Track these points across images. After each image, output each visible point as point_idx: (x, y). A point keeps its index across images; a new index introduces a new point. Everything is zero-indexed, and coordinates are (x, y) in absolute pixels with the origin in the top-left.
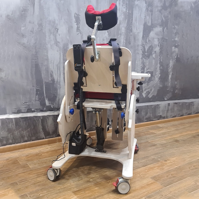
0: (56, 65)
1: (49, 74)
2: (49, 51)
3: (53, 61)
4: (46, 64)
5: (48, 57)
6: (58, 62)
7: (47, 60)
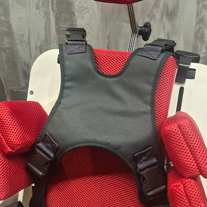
0: (36, 47)
1: (20, 71)
2: (11, 9)
3: (26, 38)
4: (7, 46)
5: (10, 27)
6: (43, 38)
7: (10, 34)
